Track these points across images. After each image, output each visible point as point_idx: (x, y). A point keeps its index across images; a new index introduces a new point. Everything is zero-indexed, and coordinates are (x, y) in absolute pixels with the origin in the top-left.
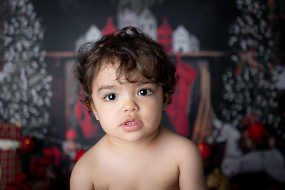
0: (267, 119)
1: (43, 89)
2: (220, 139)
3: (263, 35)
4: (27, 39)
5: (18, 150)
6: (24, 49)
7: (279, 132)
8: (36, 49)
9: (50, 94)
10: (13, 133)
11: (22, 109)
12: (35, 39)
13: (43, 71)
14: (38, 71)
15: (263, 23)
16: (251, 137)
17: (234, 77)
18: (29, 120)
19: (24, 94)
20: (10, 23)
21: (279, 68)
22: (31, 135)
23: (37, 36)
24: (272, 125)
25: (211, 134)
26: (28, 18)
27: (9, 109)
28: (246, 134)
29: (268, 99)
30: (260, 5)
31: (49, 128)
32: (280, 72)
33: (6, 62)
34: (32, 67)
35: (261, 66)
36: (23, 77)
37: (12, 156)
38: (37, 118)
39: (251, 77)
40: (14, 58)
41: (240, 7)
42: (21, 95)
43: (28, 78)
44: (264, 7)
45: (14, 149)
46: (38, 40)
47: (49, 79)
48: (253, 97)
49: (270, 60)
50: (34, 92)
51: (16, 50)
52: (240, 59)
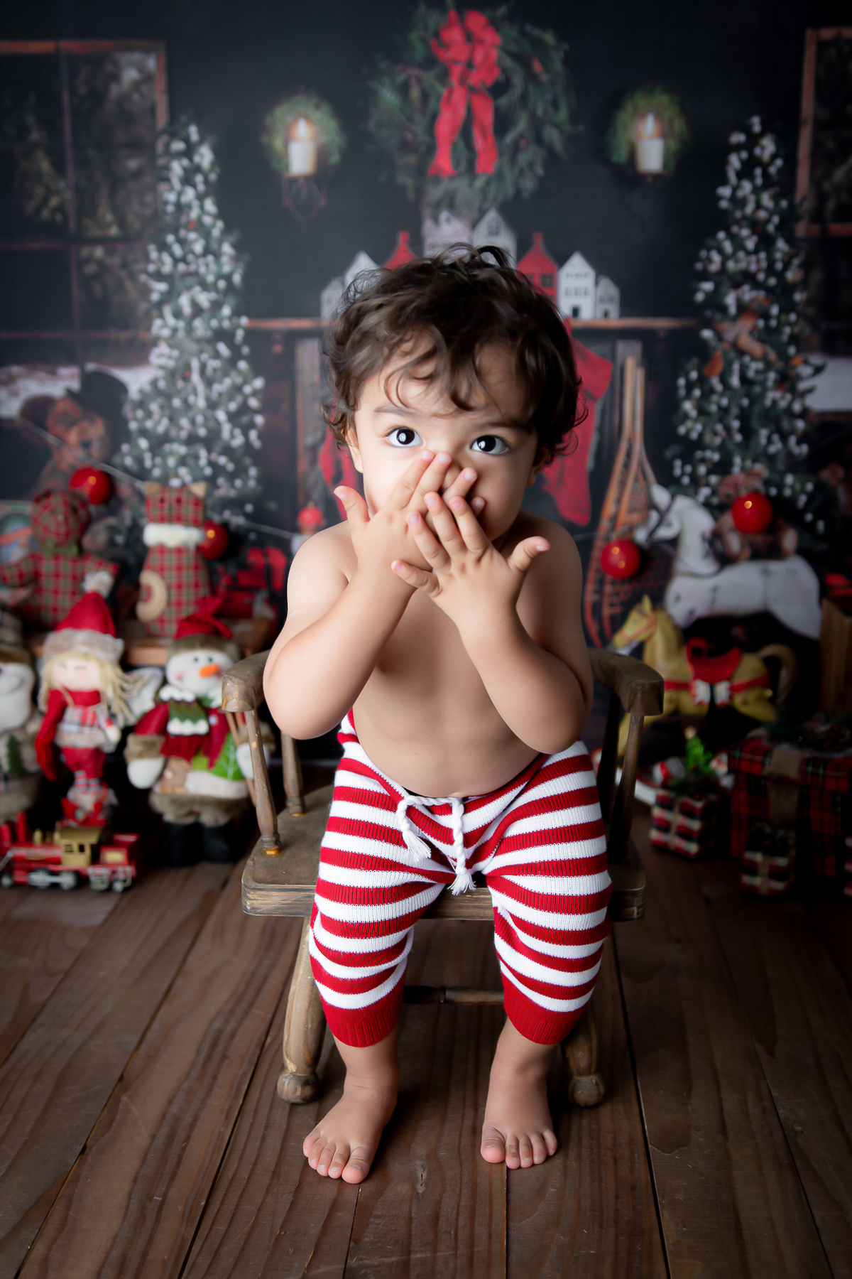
0: (781, 487)
1: (244, 409)
2: (665, 533)
3: (780, 275)
4: (205, 286)
5: (199, 549)
6: (197, 310)
7: (809, 517)
8: (226, 311)
9: (259, 420)
10: (188, 511)
11: (197, 457)
12: (222, 284)
13: (243, 365)
14: (232, 362)
15: (781, 244)
16: (740, 527)
17: (703, 381)
18: (211, 482)
19: (200, 419)
20: (164, 247)
21: (816, 359)
22: (216, 519)
23: (228, 278)
24: (793, 500)
25: (645, 520)
26: (205, 232)
27: (164, 457)
28: (728, 520)
29: (784, 438)
30: (776, 198)
31: (258, 501)
32: (818, 370)
33: (155, 342)
34: (217, 355)
35: (772, 356)
36: (196, 378)
37: (188, 560)
38: (231, 477)
39: (744, 379)
40: (175, 330)
41: (724, 204)
42: (193, 422)
43: (209, 383)
44: (784, 204)
45: (192, 546)
46: (231, 287)
47: (259, 383)
48: (747, 431)
49: (794, 339)
50: (221, 416)
51: (178, 314)
52: (719, 336)
